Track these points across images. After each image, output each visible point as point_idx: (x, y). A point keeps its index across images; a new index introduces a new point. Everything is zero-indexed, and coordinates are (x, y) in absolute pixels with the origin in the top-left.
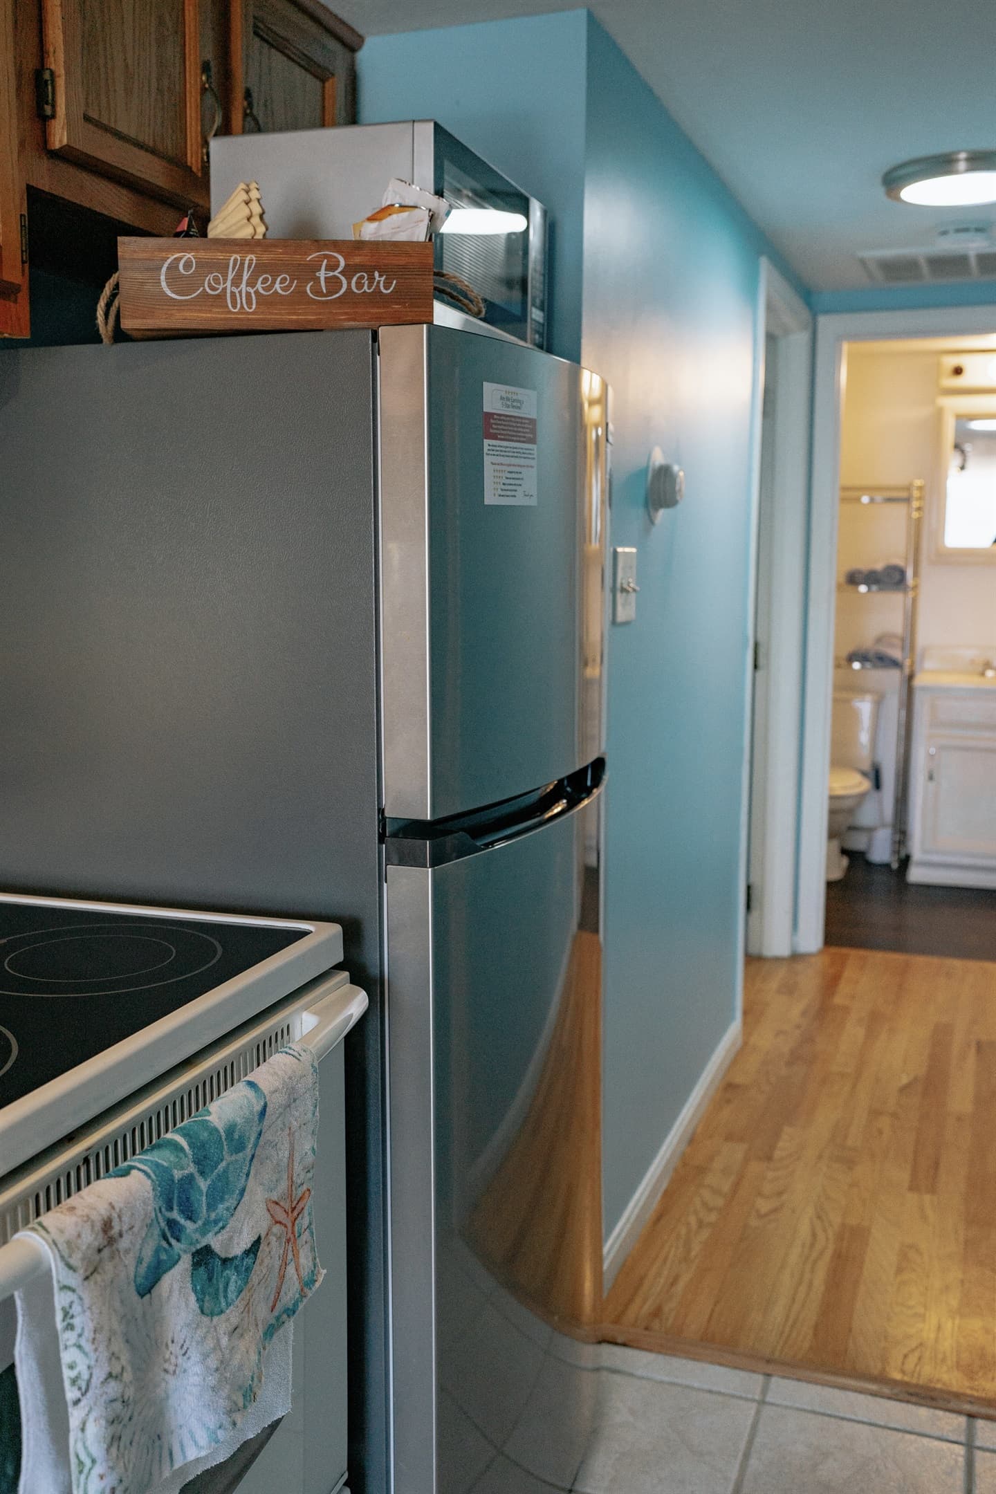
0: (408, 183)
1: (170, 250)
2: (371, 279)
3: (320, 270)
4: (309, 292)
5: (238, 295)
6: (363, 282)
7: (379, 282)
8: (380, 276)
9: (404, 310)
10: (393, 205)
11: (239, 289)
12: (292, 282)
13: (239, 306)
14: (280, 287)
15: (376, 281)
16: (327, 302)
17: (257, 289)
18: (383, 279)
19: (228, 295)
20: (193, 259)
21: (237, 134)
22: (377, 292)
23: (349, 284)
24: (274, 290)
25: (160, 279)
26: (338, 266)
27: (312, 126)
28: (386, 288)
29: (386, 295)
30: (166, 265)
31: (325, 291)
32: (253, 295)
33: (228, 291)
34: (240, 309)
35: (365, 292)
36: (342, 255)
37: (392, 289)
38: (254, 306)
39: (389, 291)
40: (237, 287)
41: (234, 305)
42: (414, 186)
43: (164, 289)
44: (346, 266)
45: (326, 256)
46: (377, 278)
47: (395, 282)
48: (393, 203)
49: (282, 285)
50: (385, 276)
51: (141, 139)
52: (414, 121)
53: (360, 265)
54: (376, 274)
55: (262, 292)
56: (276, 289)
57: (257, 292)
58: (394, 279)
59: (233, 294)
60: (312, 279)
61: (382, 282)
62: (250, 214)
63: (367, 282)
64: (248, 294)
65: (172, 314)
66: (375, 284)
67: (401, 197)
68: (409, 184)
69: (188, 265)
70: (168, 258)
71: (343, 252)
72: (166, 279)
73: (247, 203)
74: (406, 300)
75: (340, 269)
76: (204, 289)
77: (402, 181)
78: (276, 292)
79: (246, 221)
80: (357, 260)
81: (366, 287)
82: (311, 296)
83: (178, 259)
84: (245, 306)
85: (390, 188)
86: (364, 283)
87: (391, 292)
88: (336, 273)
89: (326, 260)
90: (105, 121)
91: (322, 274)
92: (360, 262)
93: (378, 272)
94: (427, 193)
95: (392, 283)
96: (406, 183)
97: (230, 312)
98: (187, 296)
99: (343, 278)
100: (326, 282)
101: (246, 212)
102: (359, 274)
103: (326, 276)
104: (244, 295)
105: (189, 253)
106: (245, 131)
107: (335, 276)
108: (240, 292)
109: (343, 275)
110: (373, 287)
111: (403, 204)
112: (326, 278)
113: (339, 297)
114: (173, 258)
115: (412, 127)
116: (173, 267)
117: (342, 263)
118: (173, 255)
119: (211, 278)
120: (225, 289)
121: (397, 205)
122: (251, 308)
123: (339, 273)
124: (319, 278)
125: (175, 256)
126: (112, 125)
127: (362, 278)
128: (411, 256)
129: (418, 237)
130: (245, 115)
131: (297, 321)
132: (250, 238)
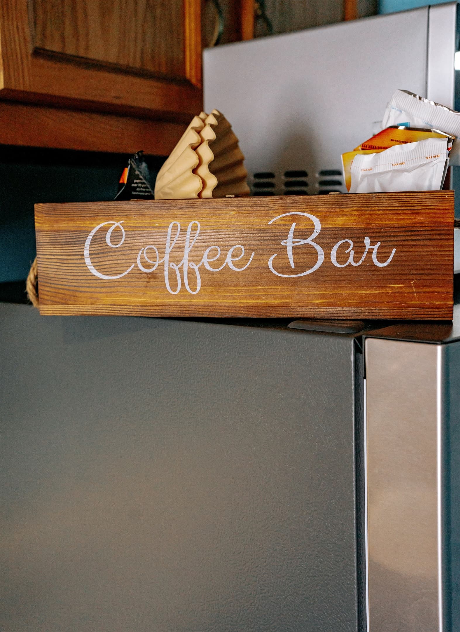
0: (418, 97)
1: (94, 217)
2: (359, 248)
3: (286, 237)
4: (271, 267)
5: (178, 273)
6: (347, 252)
7: (370, 252)
8: (373, 243)
9: (408, 290)
10: (396, 127)
11: (180, 265)
12: (248, 255)
13: (179, 287)
14: (233, 262)
15: (367, 250)
16: (296, 280)
17: (203, 265)
18: (376, 247)
19: (166, 273)
20: (122, 229)
21: (248, 40)
22: (369, 265)
23: (327, 255)
24: (224, 265)
25: (83, 255)
26: (311, 231)
27: (332, 22)
28: (381, 260)
29: (383, 269)
30: (90, 237)
31: (293, 267)
32: (197, 273)
33: (166, 269)
34: (180, 292)
35: (350, 265)
36: (317, 216)
37: (389, 260)
38: (199, 288)
39: (385, 264)
40: (177, 262)
41: (174, 287)
42: (426, 101)
43: (89, 267)
44: (323, 229)
45: (294, 218)
46: (368, 246)
47: (394, 251)
48: (396, 124)
49: (234, 260)
50: (379, 244)
51: (123, 62)
52: (430, 7)
53: (342, 229)
54: (367, 240)
55: (208, 268)
56: (227, 264)
57: (202, 270)
58: (393, 247)
59: (172, 273)
60: (276, 250)
61: (375, 252)
62: (197, 162)
63: (352, 252)
64: (191, 272)
65: (97, 298)
66: (365, 254)
67: (409, 114)
68: (420, 98)
69: (116, 236)
70: (94, 227)
71: (318, 211)
72: (90, 254)
73: (195, 148)
74: (410, 277)
75: (315, 235)
76: (136, 266)
77: (410, 93)
78: (227, 268)
79: (190, 173)
80: (340, 222)
81: (351, 260)
82: (274, 272)
83: (104, 230)
84: (187, 287)
85: (393, 103)
86: (349, 253)
87: (389, 265)
88: (309, 241)
89: (294, 224)
90: (70, 51)
91: (289, 243)
92: (342, 225)
93: (370, 237)
94: (446, 109)
95: (390, 253)
96: (415, 96)
97: (168, 295)
98: (117, 274)
99: (318, 248)
100: (294, 254)
101: (193, 160)
102: (340, 242)
103: (295, 244)
104: (185, 273)
105: (118, 221)
106: (256, 36)
107: (307, 246)
108: (181, 270)
109: (318, 243)
110: (363, 259)
111: (412, 125)
112: (294, 248)
113: (311, 274)
114: (97, 228)
115: (427, 14)
116: (99, 239)
117: (318, 226)
118: (99, 224)
119: (145, 252)
120: (162, 265)
121: (401, 128)
122: (194, 290)
123: (312, 241)
124: (285, 248)
125: (102, 225)
126: (82, 53)
127: (346, 246)
128: (418, 214)
129: (431, 182)
130: (257, 17)
131: (255, 307)
132: (195, 195)
